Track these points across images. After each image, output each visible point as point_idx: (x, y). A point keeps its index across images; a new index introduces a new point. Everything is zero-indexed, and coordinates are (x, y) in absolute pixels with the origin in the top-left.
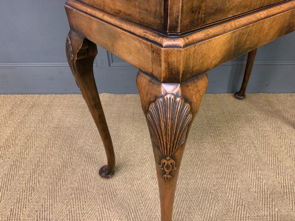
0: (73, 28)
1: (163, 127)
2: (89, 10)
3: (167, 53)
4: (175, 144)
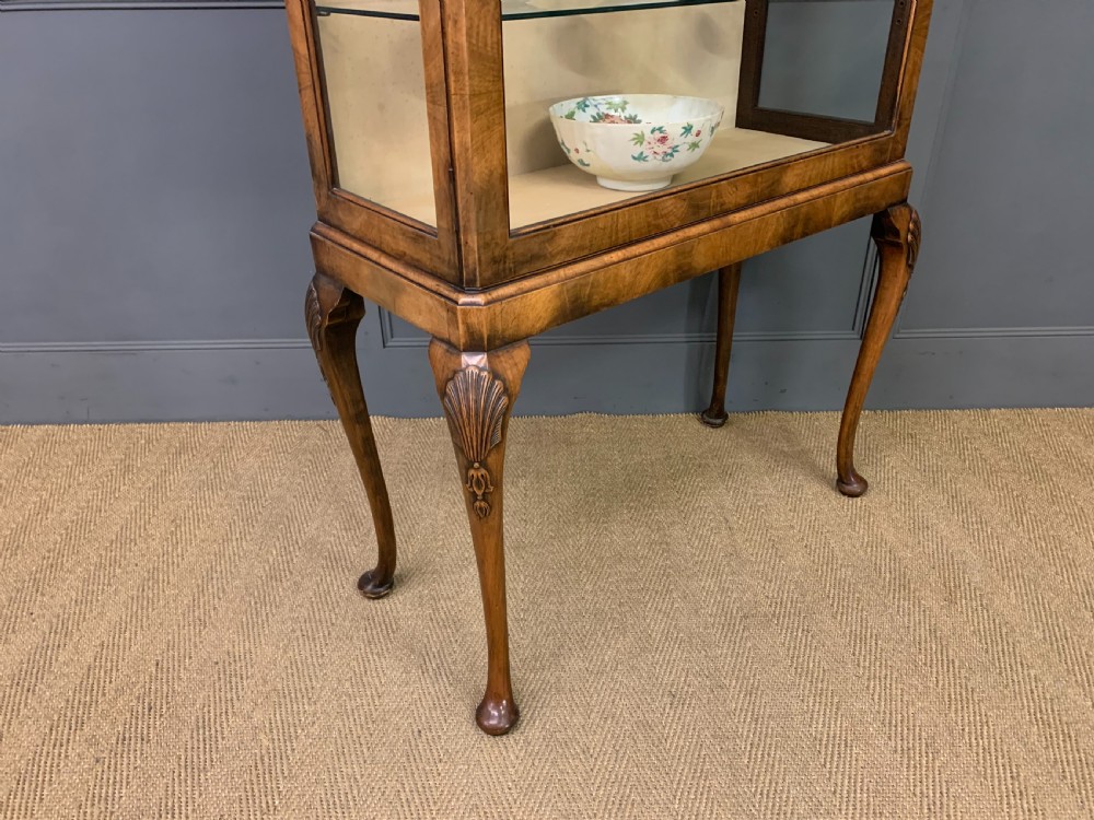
0: (321, 270)
1: (465, 414)
2: (356, 246)
3: (465, 313)
4: (484, 440)
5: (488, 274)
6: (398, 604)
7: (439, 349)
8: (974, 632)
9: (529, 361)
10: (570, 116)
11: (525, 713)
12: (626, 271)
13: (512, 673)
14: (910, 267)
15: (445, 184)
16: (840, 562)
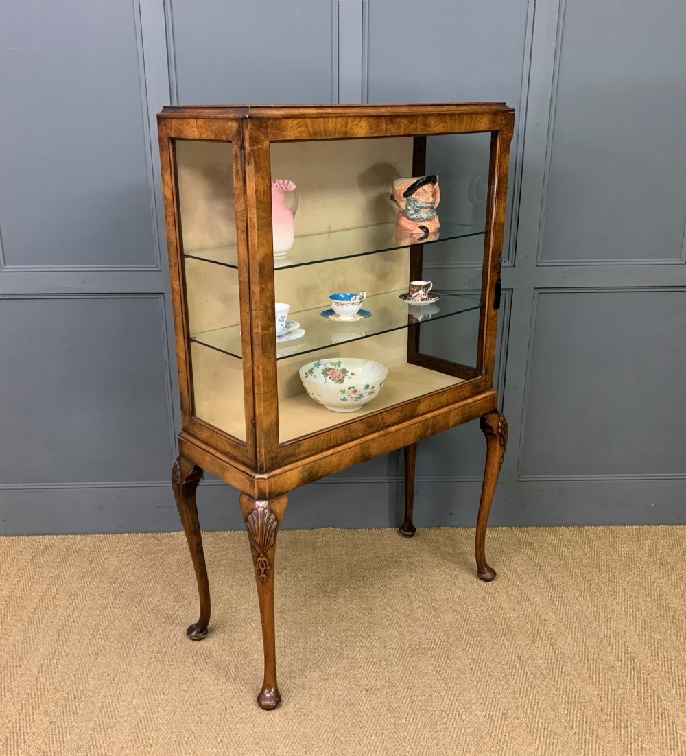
0: (183, 456)
1: (257, 530)
2: (204, 446)
3: (258, 483)
4: (266, 542)
5: (269, 465)
6: (210, 643)
7: (245, 499)
8: (543, 658)
9: (287, 504)
10: (311, 371)
11: (284, 699)
12: (335, 459)
13: (278, 680)
14: (503, 446)
15: (251, 426)
16: (473, 619)
